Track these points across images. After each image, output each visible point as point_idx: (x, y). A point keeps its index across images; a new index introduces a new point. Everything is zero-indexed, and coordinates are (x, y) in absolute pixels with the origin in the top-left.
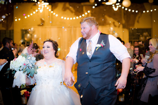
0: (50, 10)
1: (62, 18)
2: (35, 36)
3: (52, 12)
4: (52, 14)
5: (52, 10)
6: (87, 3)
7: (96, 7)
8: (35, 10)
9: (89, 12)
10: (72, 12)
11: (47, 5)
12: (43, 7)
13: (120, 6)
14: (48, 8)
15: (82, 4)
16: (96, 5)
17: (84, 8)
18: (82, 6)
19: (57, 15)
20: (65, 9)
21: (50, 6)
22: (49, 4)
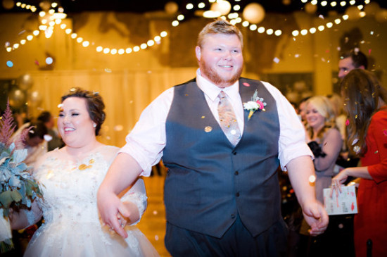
0: (69, 31)
1: (99, 49)
2: (35, 95)
3: (74, 36)
4: (75, 40)
5: (74, 31)
6: (159, 14)
7: (180, 22)
8: (30, 32)
9: (164, 34)
10: (122, 35)
11: (62, 20)
12: (52, 24)
13: (239, 20)
14: (63, 26)
15: (148, 15)
16: (181, 17)
17: (152, 26)
18: (148, 22)
19: (86, 44)
20: (105, 28)
21: (69, 22)
22: (67, 17)
